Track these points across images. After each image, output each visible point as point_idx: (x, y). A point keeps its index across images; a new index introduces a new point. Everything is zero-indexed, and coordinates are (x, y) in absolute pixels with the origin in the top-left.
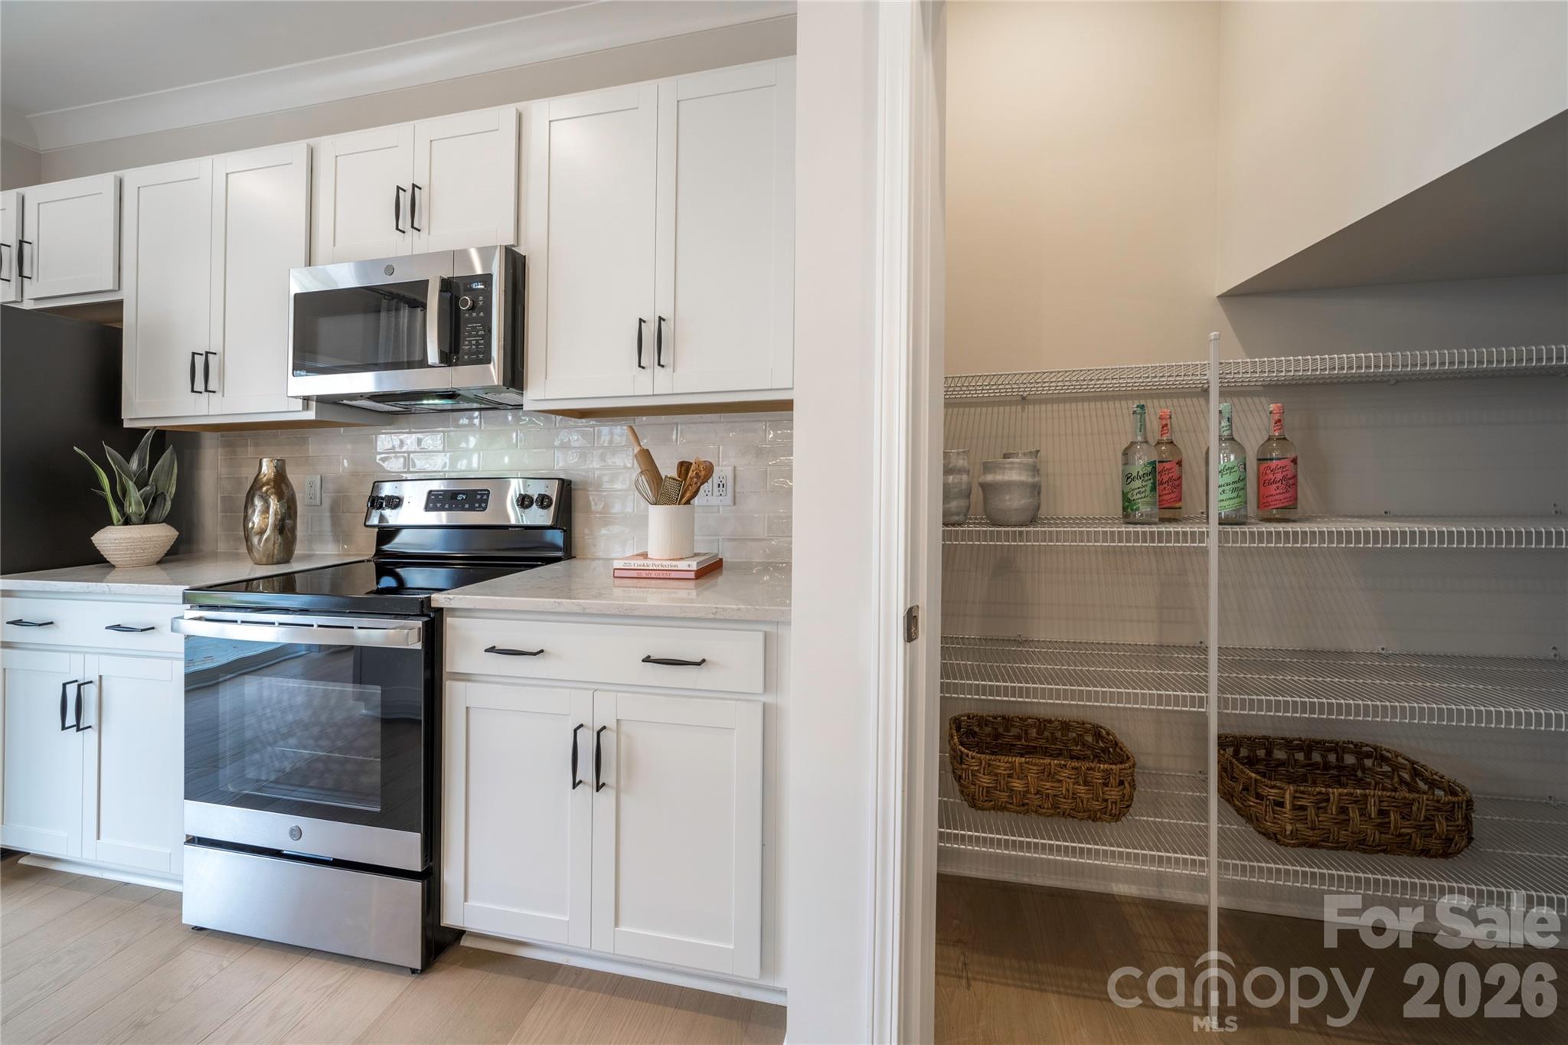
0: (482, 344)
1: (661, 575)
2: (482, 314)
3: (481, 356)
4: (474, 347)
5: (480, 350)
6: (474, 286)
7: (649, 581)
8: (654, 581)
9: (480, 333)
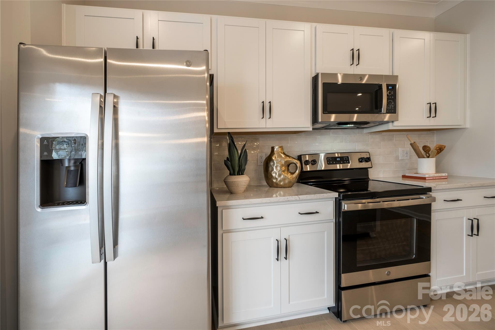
0: (393, 107)
1: (439, 178)
2: (393, 97)
3: (393, 111)
4: (390, 108)
5: (392, 109)
6: (391, 87)
7: (436, 180)
8: (437, 180)
9: (392, 103)
